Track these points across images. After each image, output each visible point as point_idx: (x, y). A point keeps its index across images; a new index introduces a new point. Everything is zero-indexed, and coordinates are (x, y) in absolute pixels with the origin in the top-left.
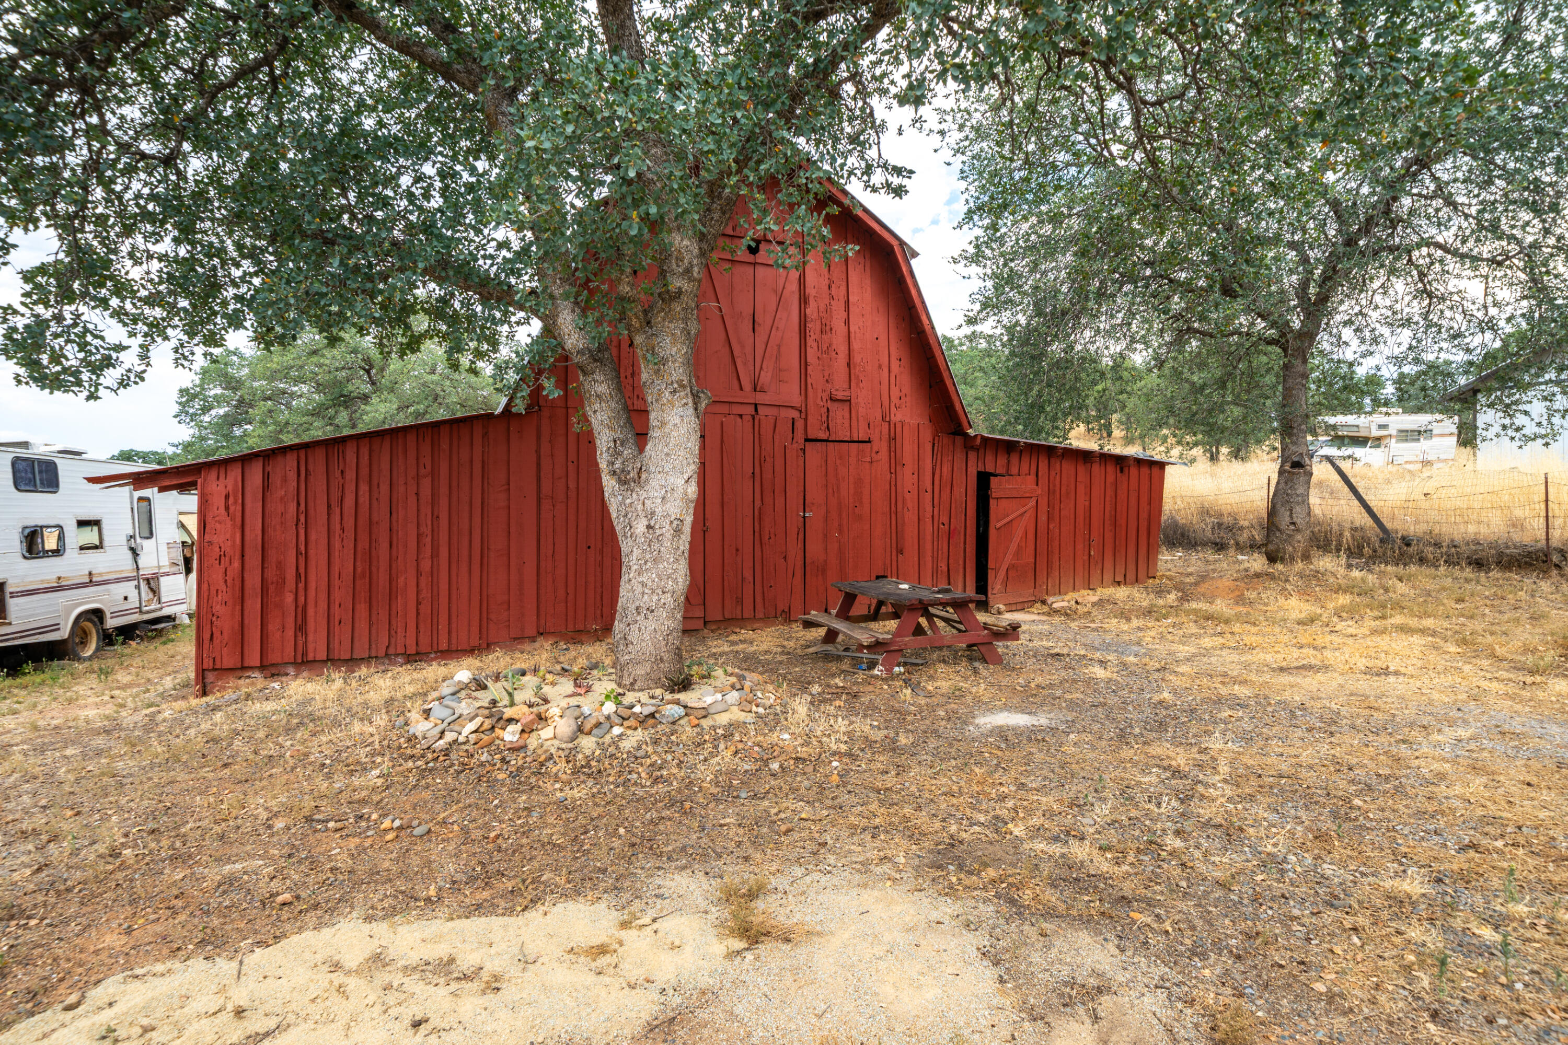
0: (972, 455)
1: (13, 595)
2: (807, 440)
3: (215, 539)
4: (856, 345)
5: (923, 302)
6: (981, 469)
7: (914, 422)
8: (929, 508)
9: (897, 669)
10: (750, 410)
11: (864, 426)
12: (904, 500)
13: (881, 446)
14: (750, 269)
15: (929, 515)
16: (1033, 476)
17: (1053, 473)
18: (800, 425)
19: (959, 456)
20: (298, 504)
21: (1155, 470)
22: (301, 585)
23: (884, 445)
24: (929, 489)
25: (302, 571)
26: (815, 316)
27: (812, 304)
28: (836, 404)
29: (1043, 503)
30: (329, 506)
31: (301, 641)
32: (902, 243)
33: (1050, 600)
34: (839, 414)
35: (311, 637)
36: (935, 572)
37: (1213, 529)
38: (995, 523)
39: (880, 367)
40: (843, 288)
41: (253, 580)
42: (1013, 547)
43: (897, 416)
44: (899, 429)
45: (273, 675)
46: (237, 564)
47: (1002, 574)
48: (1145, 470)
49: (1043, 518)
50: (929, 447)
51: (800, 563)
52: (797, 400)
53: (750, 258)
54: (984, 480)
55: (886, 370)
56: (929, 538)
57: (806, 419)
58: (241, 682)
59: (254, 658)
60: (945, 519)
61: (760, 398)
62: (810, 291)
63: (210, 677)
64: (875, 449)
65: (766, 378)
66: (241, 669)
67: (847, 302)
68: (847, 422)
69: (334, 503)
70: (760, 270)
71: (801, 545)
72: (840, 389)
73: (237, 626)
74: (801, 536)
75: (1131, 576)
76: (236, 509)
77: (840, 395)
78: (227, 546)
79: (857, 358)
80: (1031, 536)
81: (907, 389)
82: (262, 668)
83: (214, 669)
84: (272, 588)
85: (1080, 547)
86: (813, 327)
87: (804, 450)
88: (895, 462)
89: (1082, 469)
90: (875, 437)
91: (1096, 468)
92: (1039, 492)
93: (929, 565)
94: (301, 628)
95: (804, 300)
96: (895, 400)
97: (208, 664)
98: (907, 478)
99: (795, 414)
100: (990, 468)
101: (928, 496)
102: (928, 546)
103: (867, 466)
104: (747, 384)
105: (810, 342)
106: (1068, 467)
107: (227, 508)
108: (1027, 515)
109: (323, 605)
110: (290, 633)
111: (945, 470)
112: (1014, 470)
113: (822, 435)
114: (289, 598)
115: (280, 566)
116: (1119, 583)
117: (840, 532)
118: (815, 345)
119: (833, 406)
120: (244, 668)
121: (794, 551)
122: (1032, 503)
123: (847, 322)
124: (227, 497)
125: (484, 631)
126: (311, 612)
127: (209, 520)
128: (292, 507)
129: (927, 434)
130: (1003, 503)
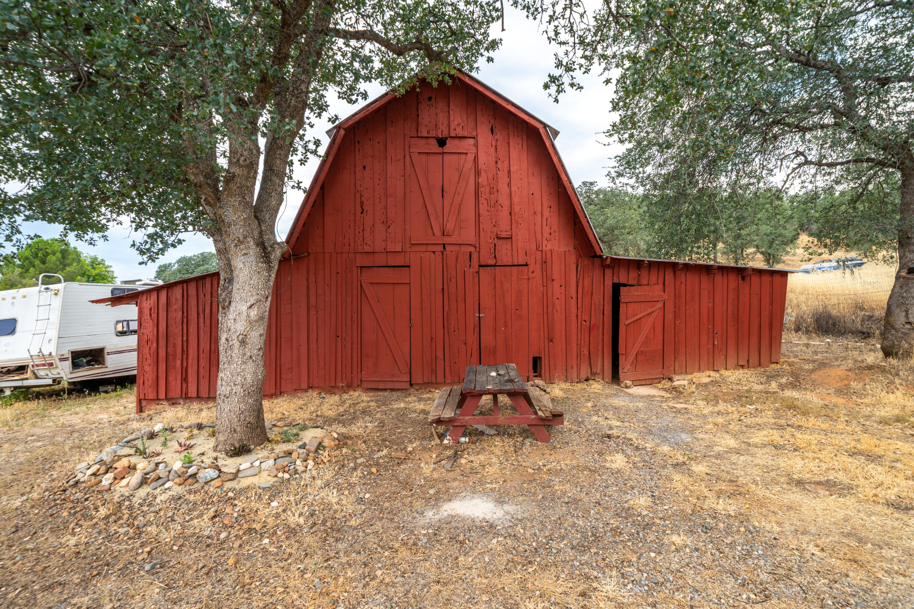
0: (608, 272)
1: (109, 354)
2: (480, 266)
3: (145, 331)
4: (515, 200)
5: (563, 165)
6: (616, 281)
7: (562, 250)
8: (574, 310)
9: (463, 439)
10: (441, 248)
11: (521, 254)
12: (554, 306)
13: (535, 267)
14: (440, 157)
15: (574, 315)
16: (661, 286)
17: (678, 283)
18: (475, 256)
19: (598, 272)
20: (183, 313)
21: (777, 278)
22: (185, 356)
23: (538, 267)
24: (574, 296)
25: (185, 348)
26: (485, 183)
27: (483, 175)
28: (501, 241)
29: (670, 307)
30: (198, 314)
31: (184, 386)
32: (545, 126)
33: (676, 377)
34: (504, 248)
35: (190, 385)
36: (579, 355)
37: (863, 320)
38: (623, 321)
39: (535, 213)
40: (506, 163)
41: (162, 353)
42: (641, 338)
43: (548, 247)
44: (549, 256)
45: (173, 404)
46: (155, 345)
47: (631, 357)
48: (766, 279)
49: (670, 316)
50: (574, 267)
51: (476, 347)
52: (472, 239)
53: (440, 150)
54: (617, 288)
55: (539, 215)
56: (574, 331)
57: (479, 252)
58: (158, 407)
59: (162, 395)
60: (586, 318)
61: (447, 240)
62: (482, 166)
63: (144, 403)
64: (531, 269)
65: (450, 226)
66: (157, 400)
67: (509, 172)
68: (509, 252)
69: (201, 312)
70: (446, 157)
71: (476, 335)
72: (504, 229)
73: (155, 377)
74: (477, 329)
75: (754, 360)
76: (154, 315)
77: (503, 235)
78: (150, 336)
79: (517, 209)
80: (659, 328)
81: (555, 227)
82: (167, 399)
83: (145, 399)
84: (171, 357)
85: (704, 338)
86: (484, 191)
87: (478, 272)
88: (548, 279)
89: (705, 279)
90: (531, 262)
91: (718, 278)
92: (666, 296)
93: (574, 350)
94: (185, 379)
95: (478, 173)
96: (546, 235)
97: (142, 397)
98: (557, 290)
99: (472, 249)
100: (623, 280)
101: (574, 301)
102: (574, 337)
103: (525, 282)
104: (438, 232)
105: (482, 200)
106: (692, 279)
107: (151, 315)
108: (655, 314)
109: (195, 368)
110: (179, 382)
111: (586, 283)
112: (644, 281)
113: (492, 262)
114: (179, 363)
115: (174, 345)
116: (742, 367)
117: (506, 327)
118: (485, 202)
119: (499, 243)
120: (158, 399)
121: (472, 339)
122: (659, 305)
123: (509, 185)
124: (151, 309)
125: (278, 384)
126: (190, 370)
127: (143, 321)
128: (180, 314)
129: (573, 258)
130: (631, 307)
